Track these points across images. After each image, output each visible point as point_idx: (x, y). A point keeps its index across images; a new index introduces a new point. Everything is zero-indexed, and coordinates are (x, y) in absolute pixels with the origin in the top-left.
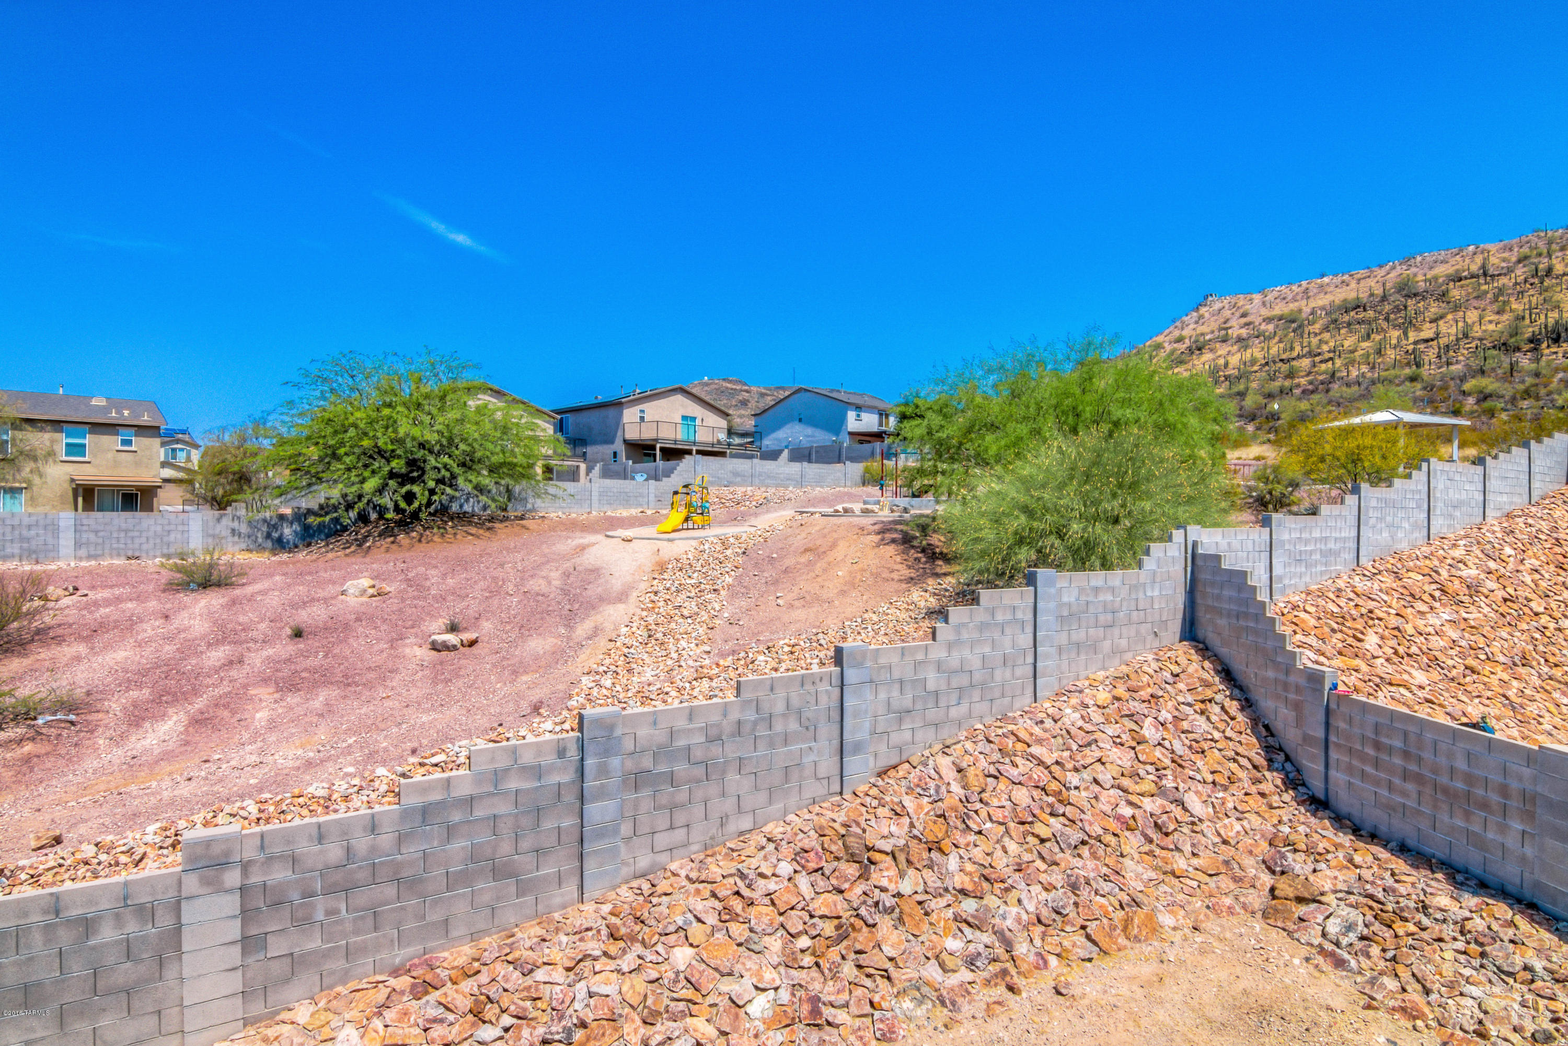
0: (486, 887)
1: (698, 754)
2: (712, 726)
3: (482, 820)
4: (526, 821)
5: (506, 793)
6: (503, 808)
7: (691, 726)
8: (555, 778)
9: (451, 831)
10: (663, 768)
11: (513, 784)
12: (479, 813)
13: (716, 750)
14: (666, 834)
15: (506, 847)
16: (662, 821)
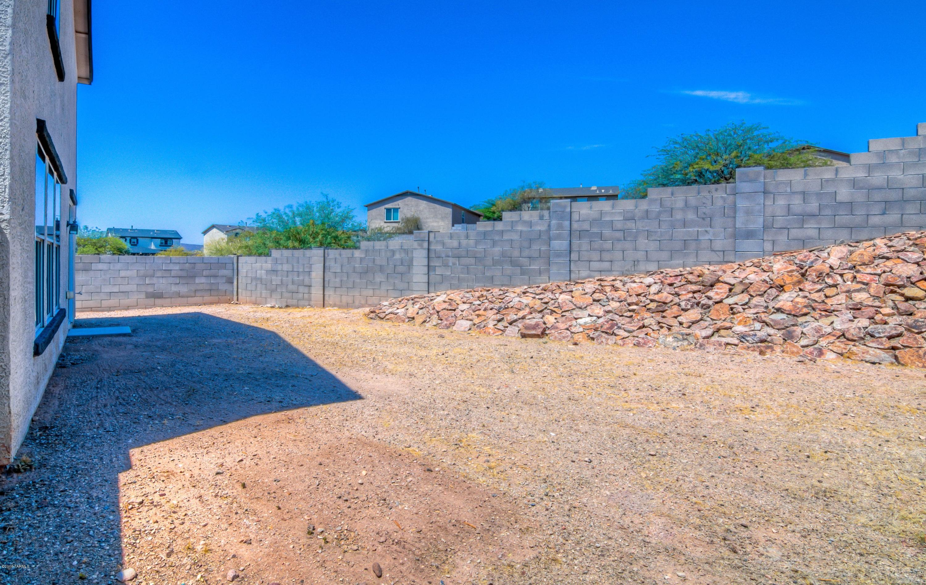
0: (508, 269)
1: (619, 226)
2: (627, 212)
3: (507, 240)
4: (526, 244)
5: (516, 231)
6: (515, 237)
7: (614, 211)
8: (538, 228)
9: (494, 243)
10: (595, 230)
11: (520, 228)
12: (505, 237)
13: (630, 225)
14: (598, 263)
15: (516, 253)
16: (595, 256)
